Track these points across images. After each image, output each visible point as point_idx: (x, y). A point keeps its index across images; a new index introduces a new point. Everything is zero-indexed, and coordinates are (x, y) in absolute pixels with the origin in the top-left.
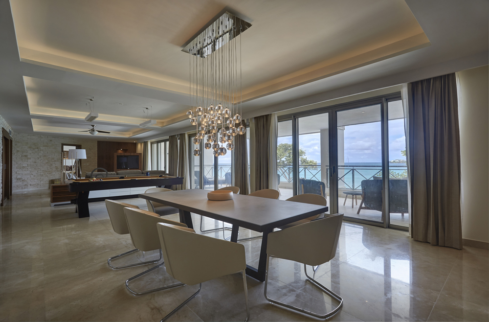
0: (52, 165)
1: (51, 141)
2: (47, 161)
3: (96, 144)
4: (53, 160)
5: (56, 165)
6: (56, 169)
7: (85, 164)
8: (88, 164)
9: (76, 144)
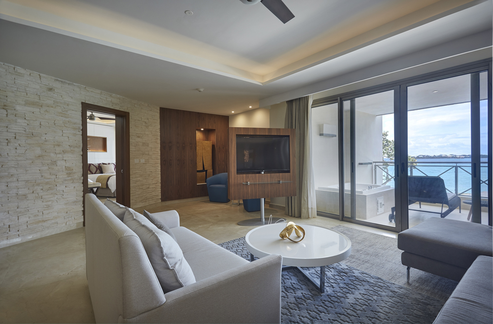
0: (54, 163)
1: (50, 89)
2: (38, 151)
3: (158, 115)
4: (58, 149)
5: (68, 165)
6: (69, 174)
7: (136, 161)
8: (143, 161)
9: (117, 108)
